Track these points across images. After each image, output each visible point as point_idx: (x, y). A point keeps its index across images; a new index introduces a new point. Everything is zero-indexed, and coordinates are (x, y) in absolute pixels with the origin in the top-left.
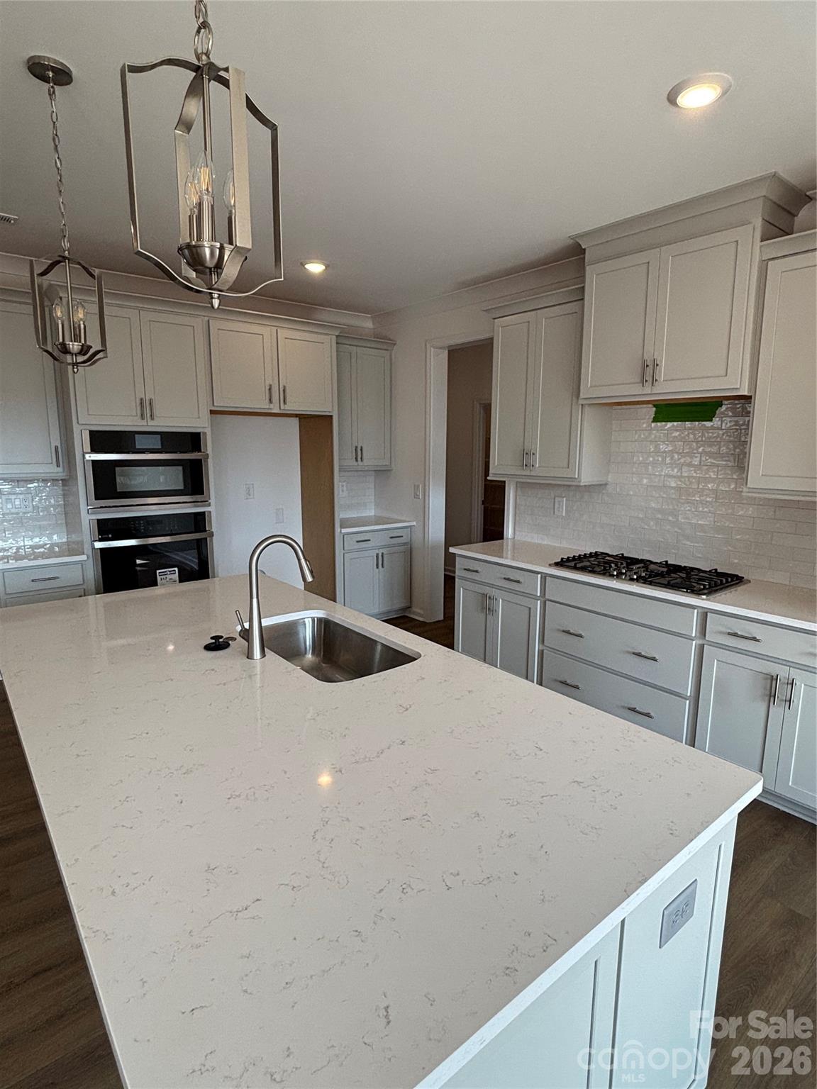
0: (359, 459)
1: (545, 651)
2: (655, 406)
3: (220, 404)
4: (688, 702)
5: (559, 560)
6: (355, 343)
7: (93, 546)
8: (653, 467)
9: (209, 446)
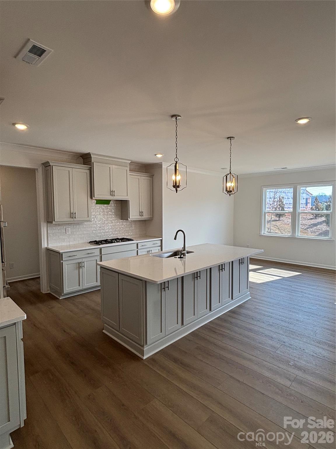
2: (96, 200)
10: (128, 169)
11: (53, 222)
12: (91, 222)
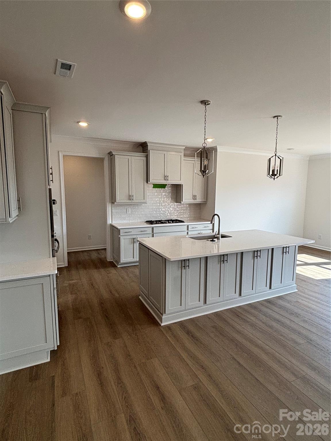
2: (152, 184)
10: (182, 154)
11: (115, 203)
12: (147, 204)
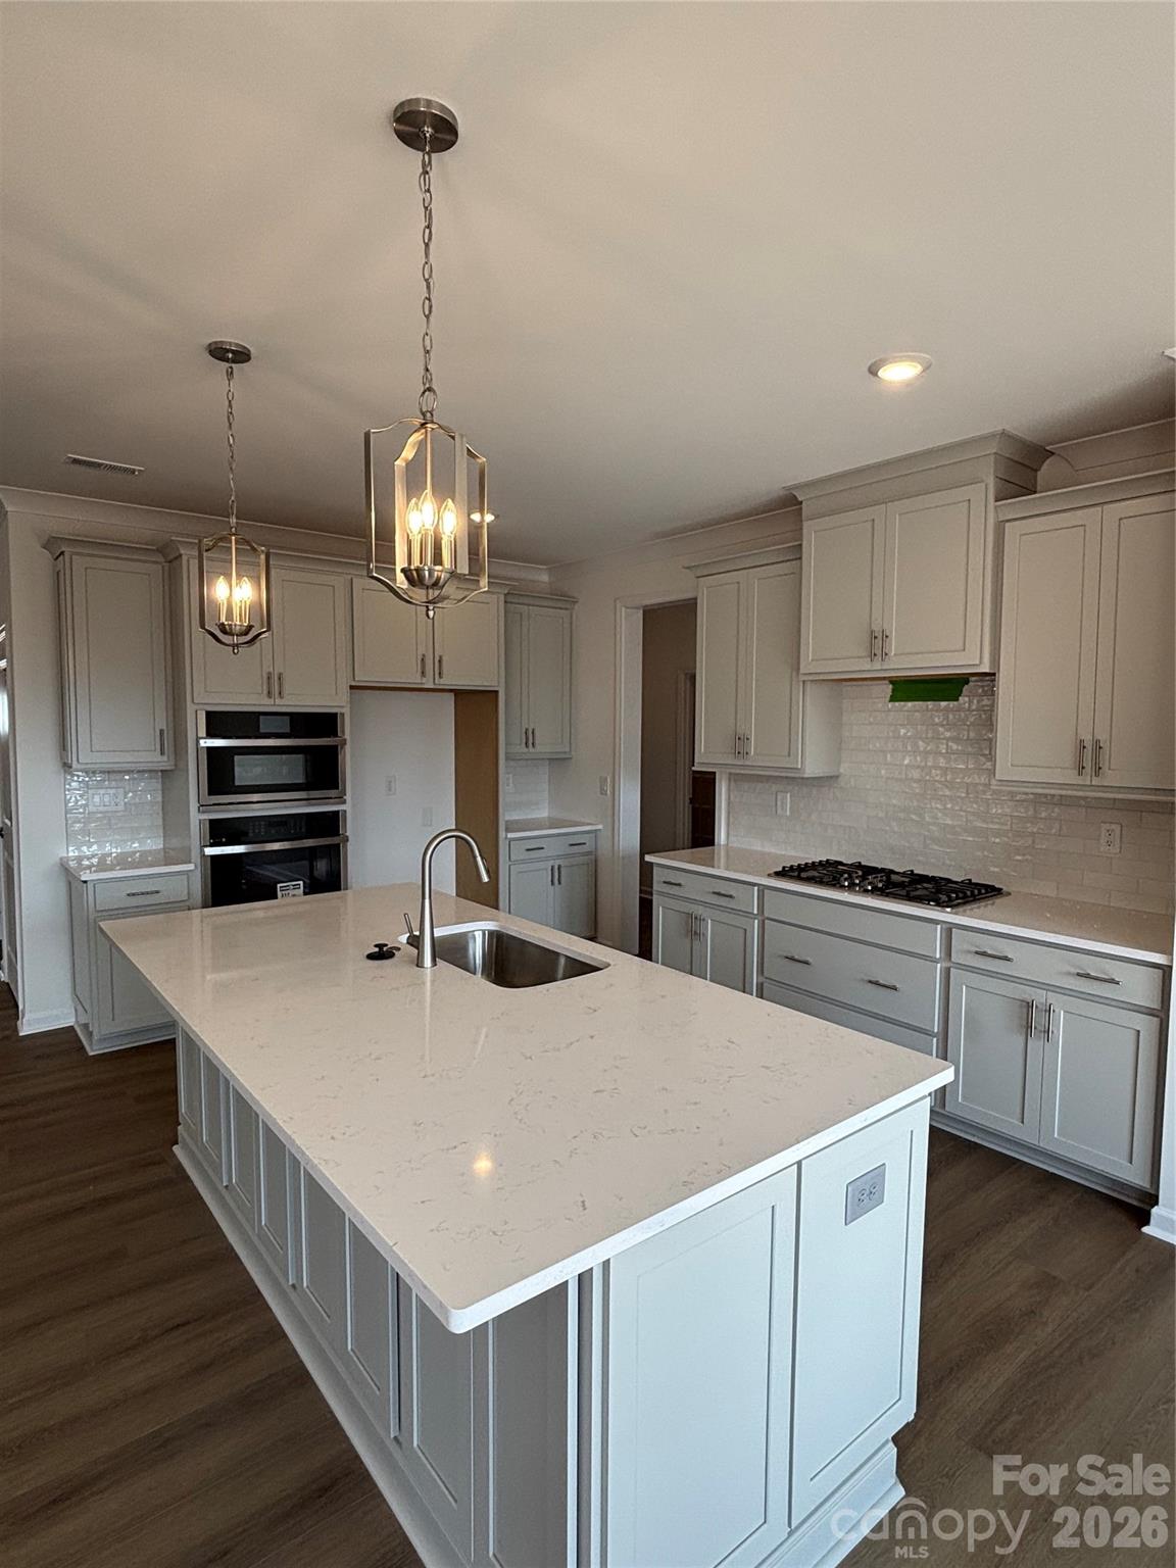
0: (531, 745)
1: (765, 985)
2: (891, 682)
3: (362, 678)
4: (935, 1039)
5: (780, 869)
6: (526, 600)
7: (202, 851)
8: (892, 756)
9: (347, 730)
